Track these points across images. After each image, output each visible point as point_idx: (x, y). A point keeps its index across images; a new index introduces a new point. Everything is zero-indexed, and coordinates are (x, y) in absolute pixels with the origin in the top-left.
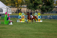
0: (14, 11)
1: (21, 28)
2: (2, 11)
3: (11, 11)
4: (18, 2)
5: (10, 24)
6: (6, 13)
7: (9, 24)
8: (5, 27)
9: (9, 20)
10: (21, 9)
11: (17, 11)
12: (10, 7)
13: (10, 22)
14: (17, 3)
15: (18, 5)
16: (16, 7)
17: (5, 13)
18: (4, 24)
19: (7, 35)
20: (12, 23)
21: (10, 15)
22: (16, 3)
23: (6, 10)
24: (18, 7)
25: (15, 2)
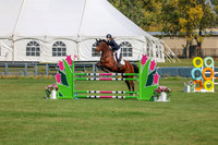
0: (174, 50)
1: (199, 114)
2: (130, 50)
3: (163, 50)
4: (188, 16)
5: (159, 100)
6: (144, 58)
7: (155, 98)
8: (142, 110)
9: (155, 85)
10: (199, 44)
11: (185, 50)
12: (160, 37)
13: (158, 92)
14: (184, 20)
15: (188, 26)
16: (181, 36)
17: (140, 59)
18: (135, 99)
19: (149, 139)
20: (168, 97)
21: (159, 64)
22: (182, 21)
23: (145, 47)
24: (188, 35)
25: (176, 16)
